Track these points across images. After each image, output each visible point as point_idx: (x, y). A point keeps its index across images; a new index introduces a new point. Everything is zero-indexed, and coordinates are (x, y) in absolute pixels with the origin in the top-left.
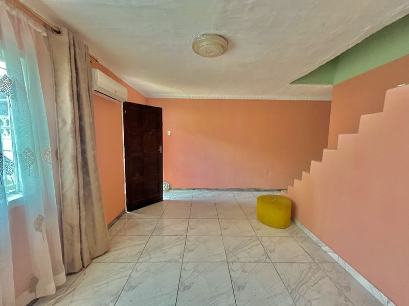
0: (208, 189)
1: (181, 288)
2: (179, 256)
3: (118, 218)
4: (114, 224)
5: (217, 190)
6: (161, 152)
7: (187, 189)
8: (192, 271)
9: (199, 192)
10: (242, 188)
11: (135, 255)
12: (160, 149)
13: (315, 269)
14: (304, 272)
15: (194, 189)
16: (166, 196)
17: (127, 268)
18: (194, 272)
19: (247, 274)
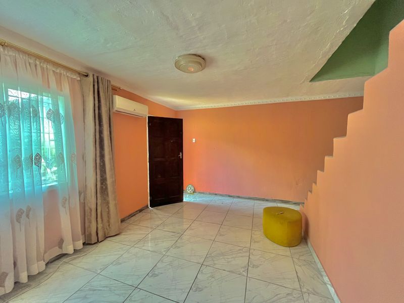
0: (229, 196)
1: (150, 275)
2: (165, 250)
3: (141, 211)
4: (135, 215)
5: (239, 197)
6: (181, 158)
7: (210, 194)
8: (166, 264)
9: (220, 198)
10: (266, 198)
11: (135, 241)
12: (181, 155)
13: (294, 297)
14: (279, 296)
15: (216, 194)
16: (186, 198)
17: (124, 249)
18: (168, 265)
19: (213, 279)
